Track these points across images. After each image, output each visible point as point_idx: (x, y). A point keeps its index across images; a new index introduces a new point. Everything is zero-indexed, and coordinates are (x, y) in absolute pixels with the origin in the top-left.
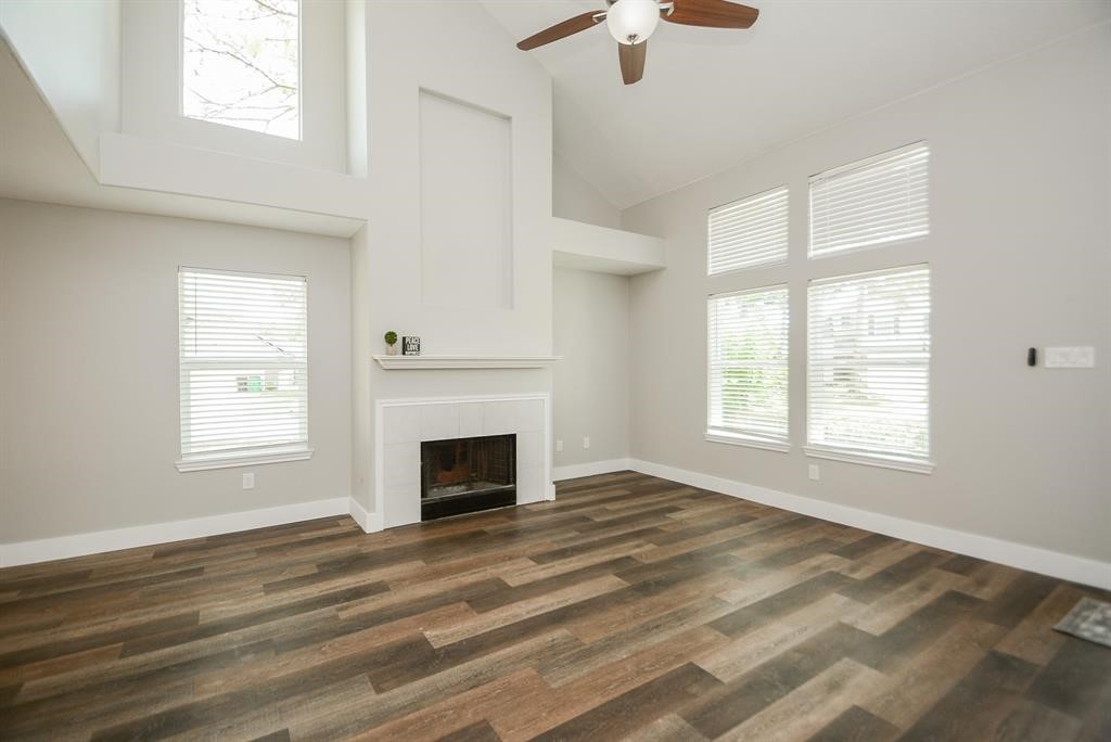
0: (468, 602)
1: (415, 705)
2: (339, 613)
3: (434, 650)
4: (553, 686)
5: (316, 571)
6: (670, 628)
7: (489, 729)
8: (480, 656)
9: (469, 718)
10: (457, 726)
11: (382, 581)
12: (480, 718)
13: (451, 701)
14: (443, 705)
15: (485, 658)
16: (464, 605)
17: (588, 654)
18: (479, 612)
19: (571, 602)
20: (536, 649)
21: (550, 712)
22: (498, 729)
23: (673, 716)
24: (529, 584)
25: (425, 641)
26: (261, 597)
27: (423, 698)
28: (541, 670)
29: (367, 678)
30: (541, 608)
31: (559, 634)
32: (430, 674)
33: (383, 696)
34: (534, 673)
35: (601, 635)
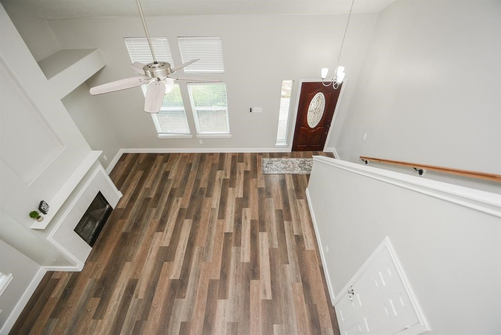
0: (165, 261)
1: (195, 292)
2: (139, 298)
3: (179, 280)
4: (211, 261)
5: (98, 300)
6: (213, 226)
7: (212, 280)
8: (190, 270)
9: (207, 283)
10: (207, 285)
11: (130, 280)
12: (208, 281)
13: (200, 283)
14: (199, 286)
15: (192, 270)
16: (166, 263)
17: (208, 248)
18: (173, 261)
19: (188, 237)
20: (198, 257)
21: (217, 266)
22: (213, 279)
23: (233, 247)
24: (171, 241)
25: (174, 281)
26: (102, 322)
27: (194, 289)
28: (205, 260)
29: (177, 299)
30: (184, 246)
31: (196, 250)
32: (187, 285)
33: (186, 297)
34: (205, 263)
35: (204, 241)
